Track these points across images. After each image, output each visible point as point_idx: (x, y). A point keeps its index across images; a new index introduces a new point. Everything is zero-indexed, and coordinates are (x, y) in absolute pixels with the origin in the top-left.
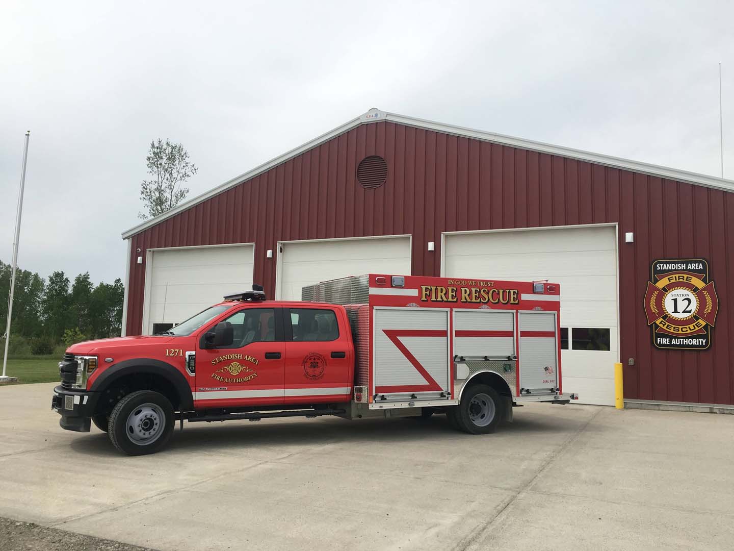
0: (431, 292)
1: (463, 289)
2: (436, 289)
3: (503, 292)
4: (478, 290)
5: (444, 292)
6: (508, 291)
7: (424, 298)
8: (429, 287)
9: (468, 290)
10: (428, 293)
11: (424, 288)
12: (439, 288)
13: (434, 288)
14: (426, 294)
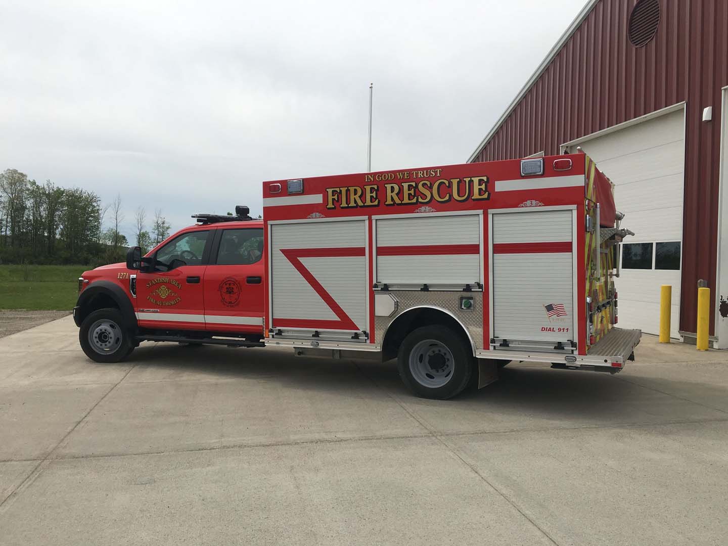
0: (340, 196)
1: (389, 186)
2: (348, 191)
3: (458, 183)
4: (414, 184)
5: (359, 193)
6: (467, 180)
7: (330, 205)
8: (338, 190)
9: (396, 188)
10: (336, 197)
11: (330, 191)
12: (352, 189)
13: (344, 190)
14: (333, 199)
